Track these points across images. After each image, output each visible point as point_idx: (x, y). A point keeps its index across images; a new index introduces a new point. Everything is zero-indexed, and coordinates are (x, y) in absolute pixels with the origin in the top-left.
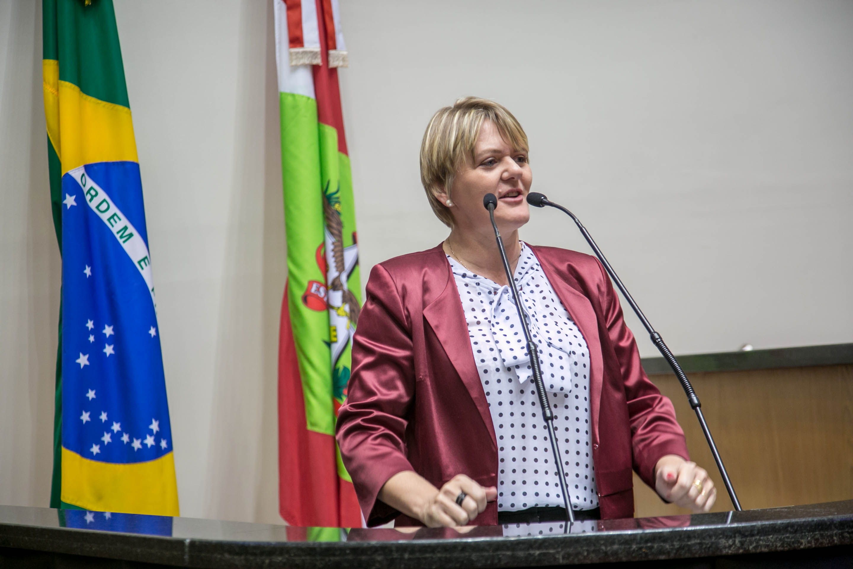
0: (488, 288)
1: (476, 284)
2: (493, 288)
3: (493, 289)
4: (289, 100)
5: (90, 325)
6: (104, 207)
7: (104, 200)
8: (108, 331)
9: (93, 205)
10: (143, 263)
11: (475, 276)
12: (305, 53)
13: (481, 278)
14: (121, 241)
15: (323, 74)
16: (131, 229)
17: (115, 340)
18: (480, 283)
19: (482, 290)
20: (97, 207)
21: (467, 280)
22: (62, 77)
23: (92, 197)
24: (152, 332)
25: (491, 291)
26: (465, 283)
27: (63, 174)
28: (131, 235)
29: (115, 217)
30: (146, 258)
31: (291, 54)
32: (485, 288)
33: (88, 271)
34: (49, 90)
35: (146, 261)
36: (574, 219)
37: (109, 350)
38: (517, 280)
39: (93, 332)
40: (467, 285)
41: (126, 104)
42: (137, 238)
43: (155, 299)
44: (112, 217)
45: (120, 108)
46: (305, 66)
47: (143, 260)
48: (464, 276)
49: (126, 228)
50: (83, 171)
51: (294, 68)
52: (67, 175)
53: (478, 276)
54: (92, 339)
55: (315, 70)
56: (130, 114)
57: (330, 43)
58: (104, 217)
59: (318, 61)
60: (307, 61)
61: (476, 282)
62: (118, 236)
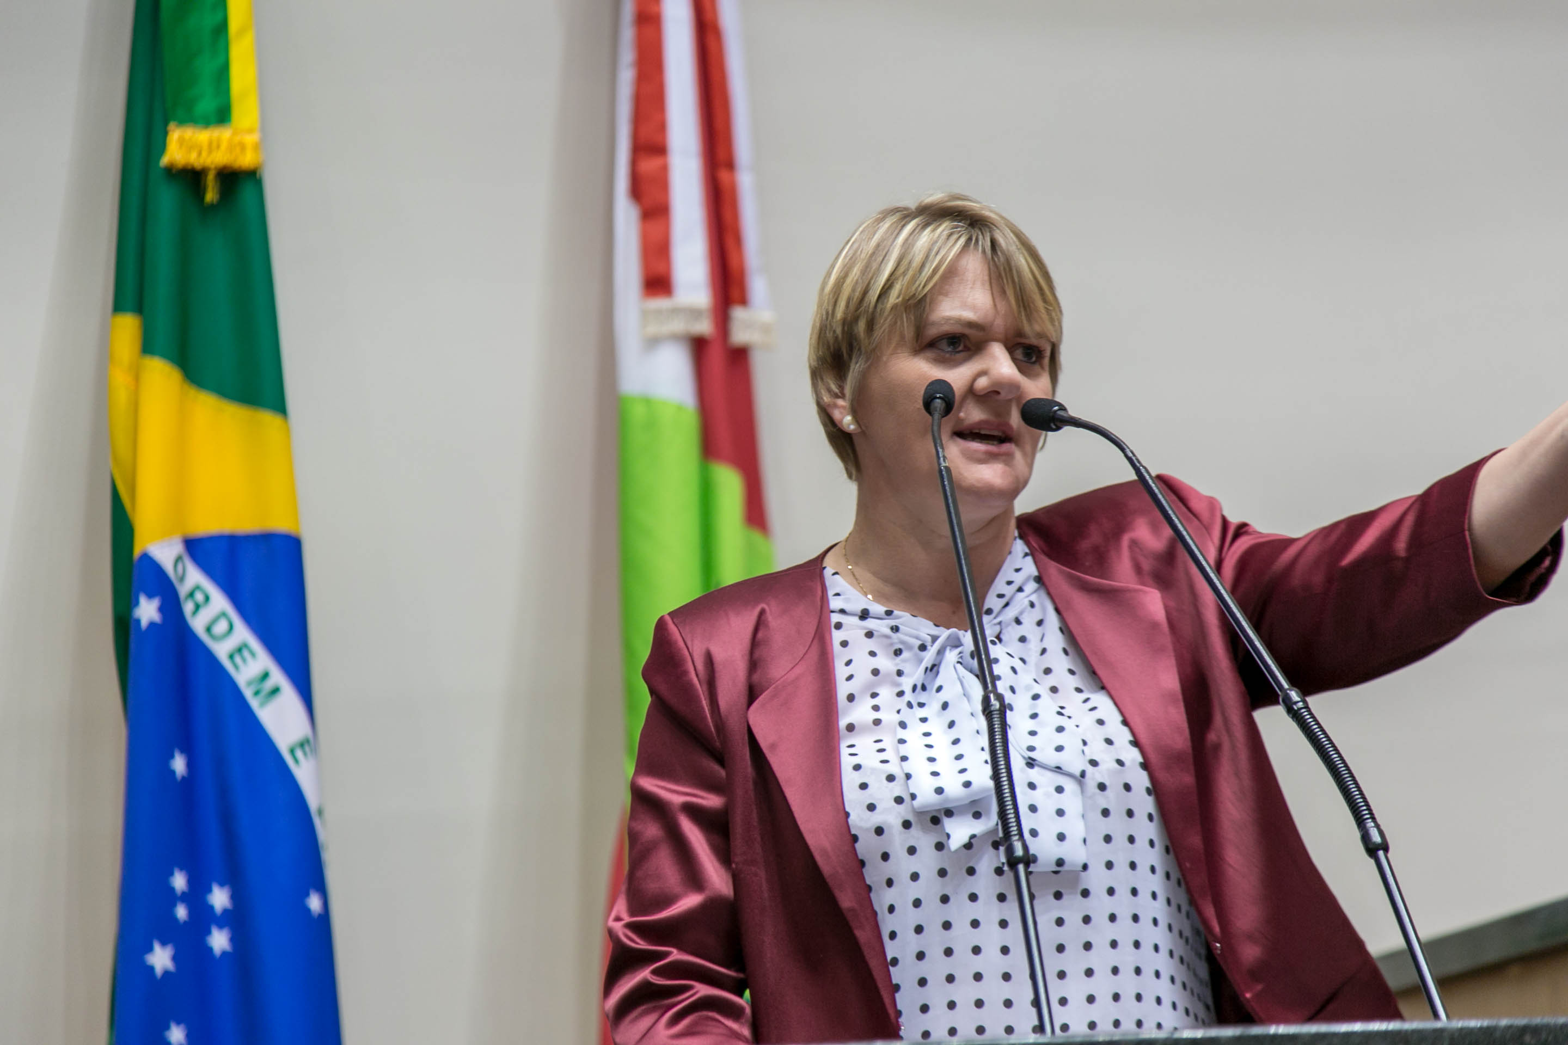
0: (917, 638)
1: (892, 628)
2: (929, 636)
3: (929, 638)
4: (637, 412)
5: (179, 881)
6: (221, 627)
7: (224, 614)
8: (219, 898)
9: (198, 624)
10: (299, 754)
11: (889, 613)
12: (676, 311)
13: (903, 617)
14: (254, 703)
15: (716, 357)
16: (278, 677)
17: (233, 920)
18: (900, 626)
19: (902, 642)
20: (208, 629)
21: (870, 624)
22: (148, 347)
23: (197, 607)
24: (314, 903)
25: (927, 644)
26: (865, 631)
27: (137, 552)
28: (275, 691)
29: (246, 653)
30: (308, 741)
31: (645, 314)
32: (911, 636)
33: (179, 765)
34: (120, 379)
35: (307, 748)
36: (1122, 449)
37: (219, 941)
38: (989, 612)
39: (185, 898)
40: (870, 635)
41: (279, 406)
42: (289, 696)
43: (323, 834)
44: (239, 650)
45: (268, 419)
46: (675, 338)
47: (302, 745)
48: (864, 615)
49: (266, 676)
50: (178, 548)
51: (653, 342)
52: (146, 557)
53: (896, 612)
54: (181, 912)
55: (699, 346)
56: (288, 431)
57: (735, 293)
58: (222, 650)
59: (705, 327)
60: (679, 326)
61: (891, 625)
62: (248, 693)
